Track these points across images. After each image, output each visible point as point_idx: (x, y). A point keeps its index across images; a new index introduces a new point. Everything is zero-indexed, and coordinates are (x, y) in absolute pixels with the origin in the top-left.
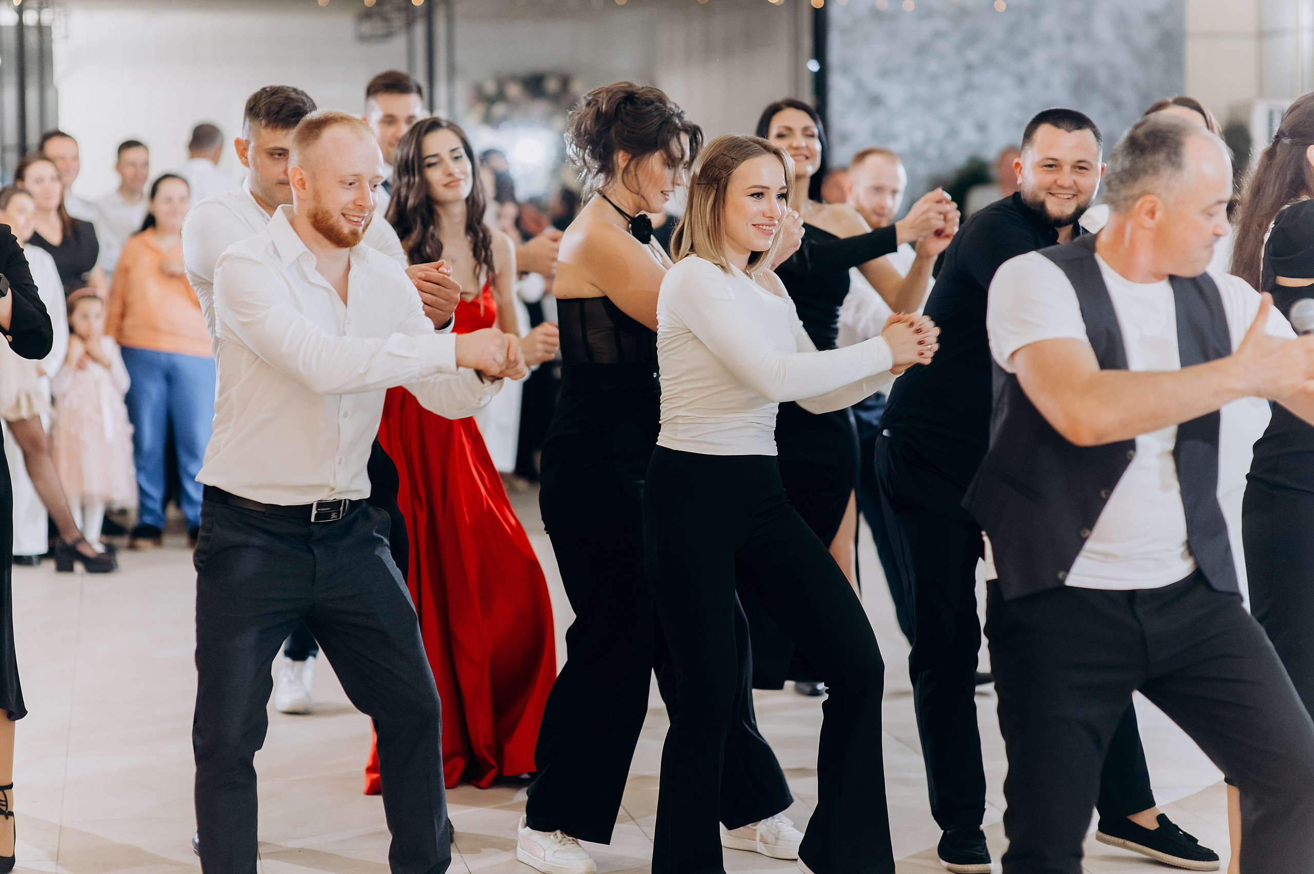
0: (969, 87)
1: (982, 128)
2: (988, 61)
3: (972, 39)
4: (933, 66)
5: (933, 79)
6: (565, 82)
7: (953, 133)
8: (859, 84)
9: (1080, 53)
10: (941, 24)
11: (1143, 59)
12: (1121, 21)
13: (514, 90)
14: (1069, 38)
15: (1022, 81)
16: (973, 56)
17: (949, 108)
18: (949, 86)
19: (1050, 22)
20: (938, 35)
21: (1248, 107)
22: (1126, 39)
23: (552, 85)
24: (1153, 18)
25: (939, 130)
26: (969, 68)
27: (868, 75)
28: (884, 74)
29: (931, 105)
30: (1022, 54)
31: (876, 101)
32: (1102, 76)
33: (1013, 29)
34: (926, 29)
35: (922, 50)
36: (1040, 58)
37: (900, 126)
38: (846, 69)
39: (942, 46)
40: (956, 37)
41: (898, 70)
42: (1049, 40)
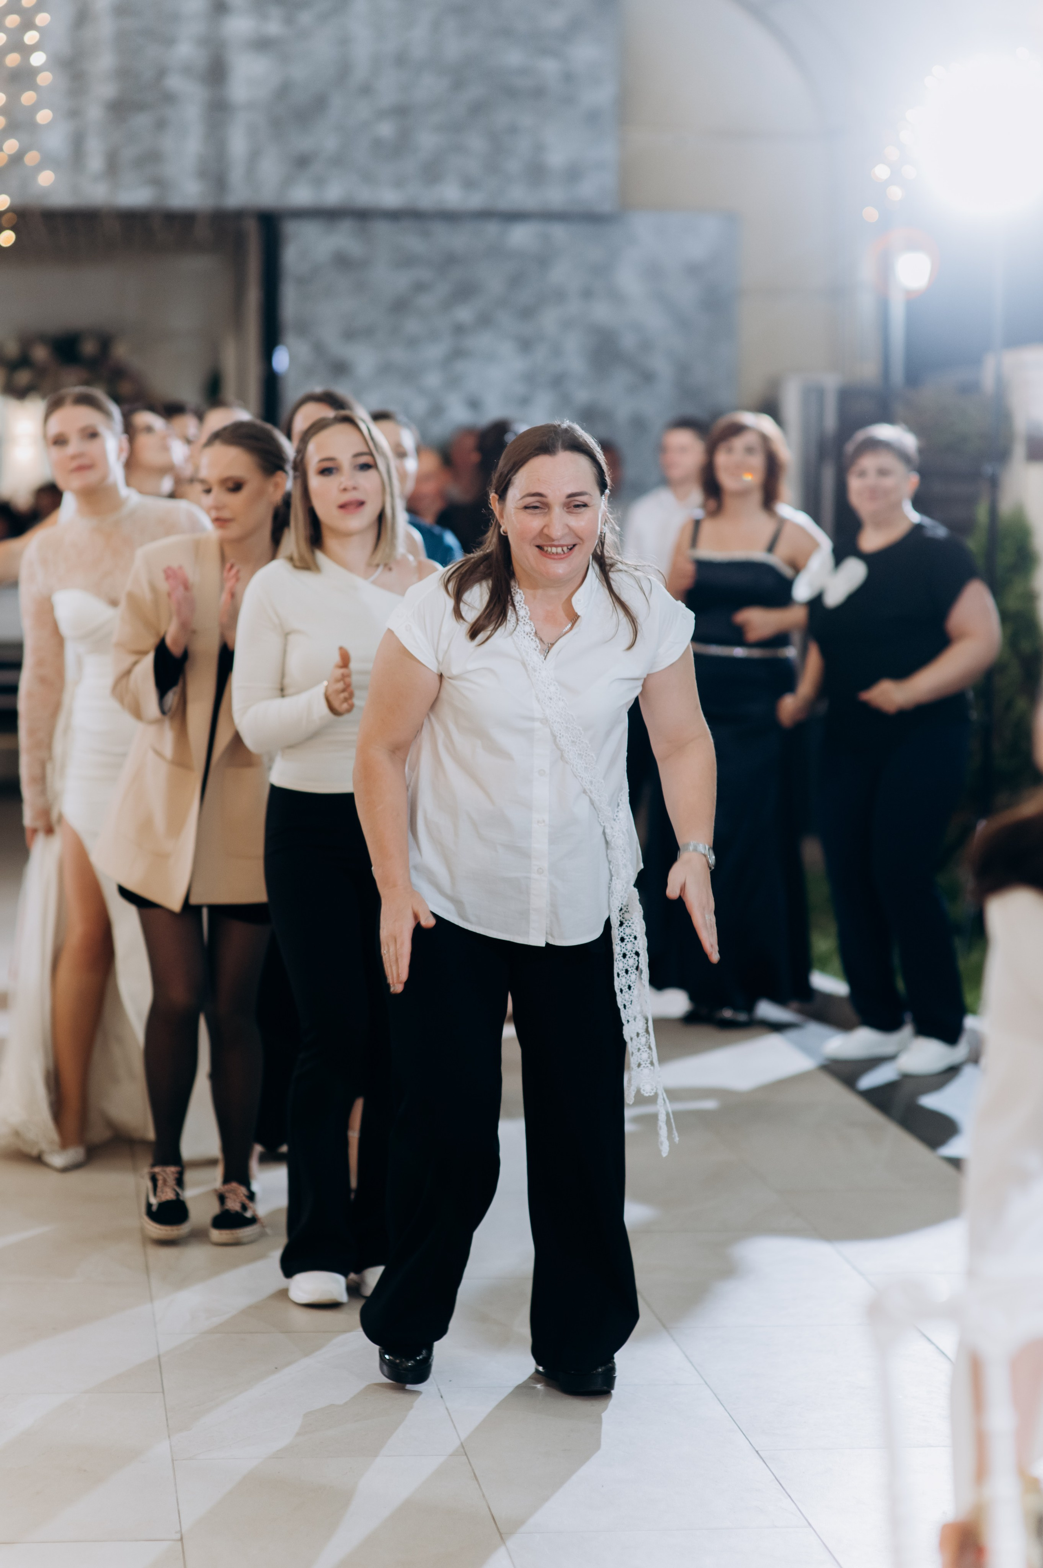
0: (457, 354)
1: (474, 404)
2: (485, 321)
3: (464, 292)
4: (412, 326)
5: (412, 343)
6: (106, 342)
8: (319, 348)
9: (601, 312)
10: (423, 273)
11: (684, 324)
12: (653, 272)
13: (40, 353)
14: (587, 294)
15: (525, 345)
16: (464, 314)
17: (433, 380)
18: (435, 351)
20: (420, 287)
21: (780, 381)
22: (659, 296)
23: (89, 348)
24: (694, 270)
26: (459, 330)
27: (331, 336)
28: (350, 335)
29: (408, 375)
30: (527, 313)
32: (628, 342)
33: (516, 281)
34: (404, 280)
35: (400, 306)
36: (549, 319)
38: (304, 329)
39: (425, 301)
40: (442, 289)
41: (369, 332)
42: (561, 295)
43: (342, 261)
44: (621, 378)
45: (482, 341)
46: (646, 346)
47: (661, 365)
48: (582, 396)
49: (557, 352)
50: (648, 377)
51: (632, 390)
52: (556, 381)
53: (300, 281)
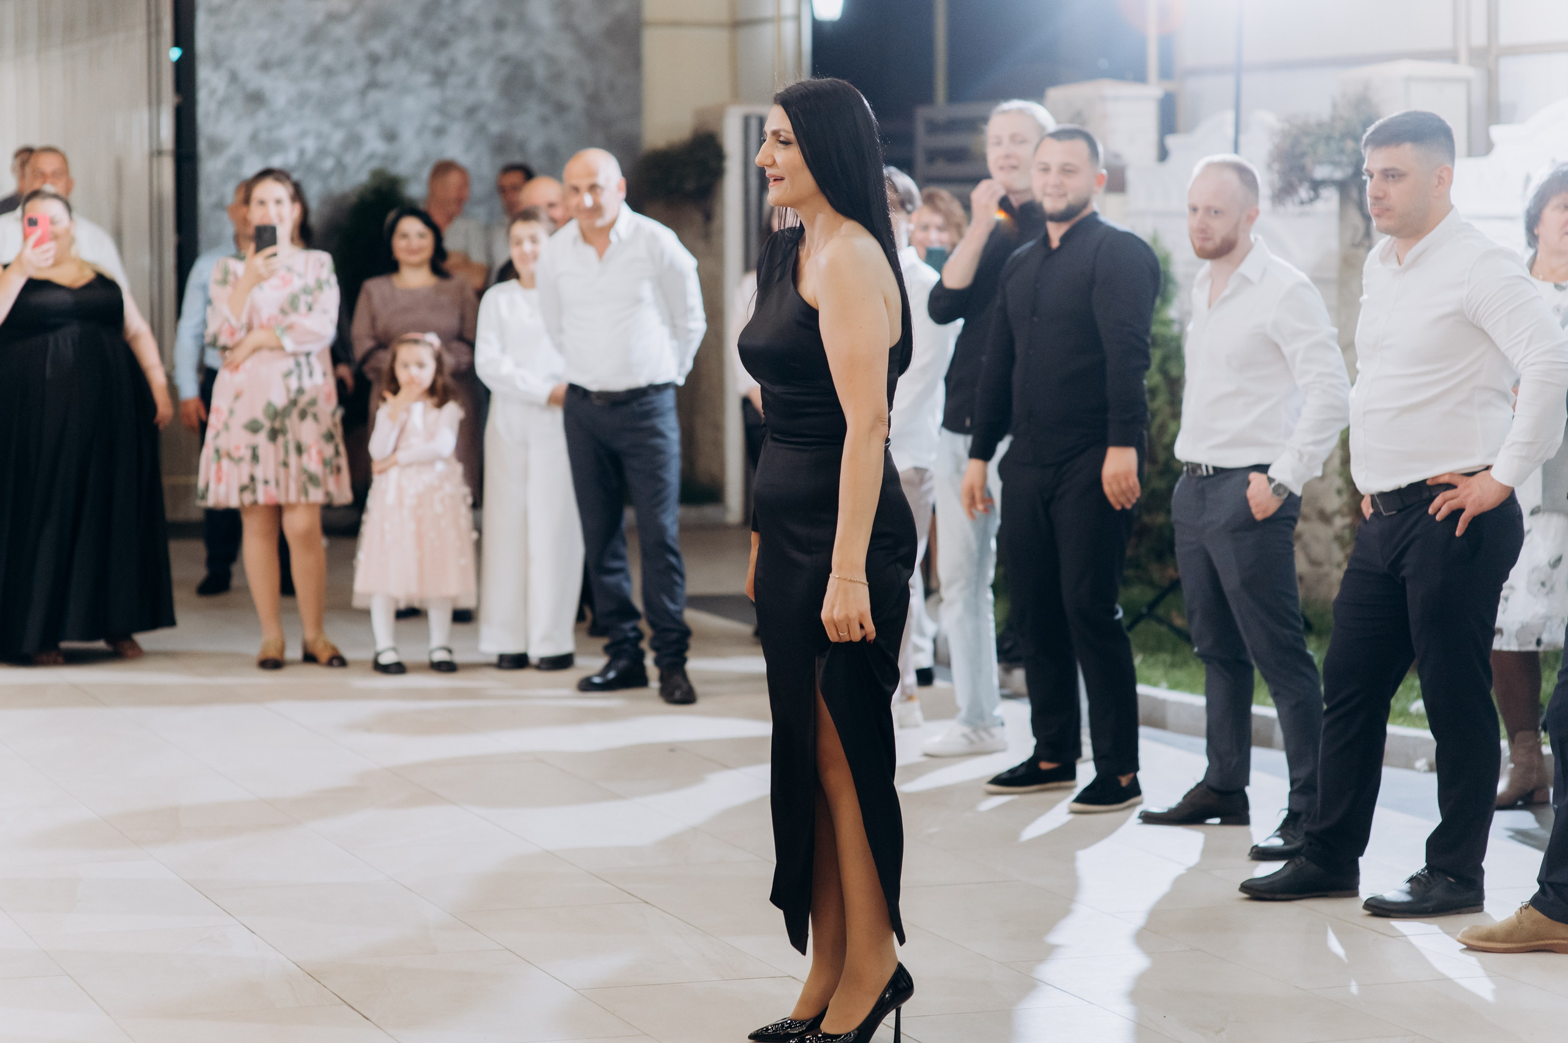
0: (373, 84)
1: (390, 136)
2: (398, 51)
3: (378, 22)
4: (328, 57)
5: (329, 72)
7: (354, 141)
8: (234, 77)
9: (513, 43)
11: (589, 50)
14: (499, 25)
15: (440, 77)
16: (378, 45)
18: (351, 82)
20: (334, 17)
21: (719, 113)
22: (568, 26)
25: (338, 137)
26: (374, 60)
27: (246, 67)
28: (265, 66)
29: (327, 106)
30: (440, 44)
31: (256, 99)
32: (540, 72)
34: (317, 10)
35: (314, 36)
36: (462, 48)
37: (287, 132)
39: (339, 30)
40: (357, 19)
41: (284, 62)
42: (472, 25)
44: (534, 109)
45: (398, 71)
46: (557, 77)
47: (571, 95)
48: (495, 127)
49: (471, 83)
50: (561, 108)
51: (544, 121)
52: (471, 112)
53: (213, 11)
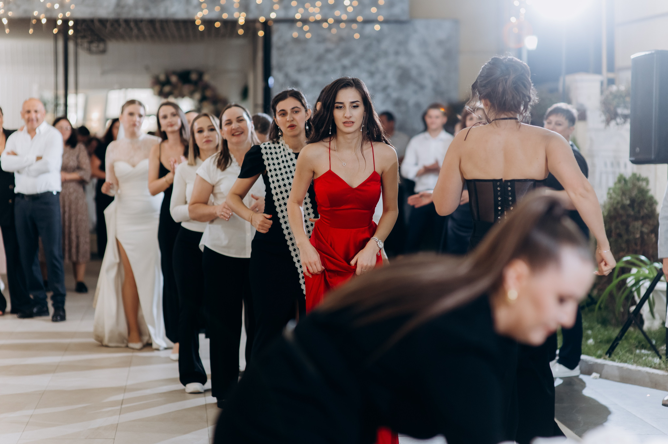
2: (354, 64)
3: (346, 53)
4: (325, 67)
6: (201, 74)
8: (287, 76)
9: (403, 60)
10: (330, 45)
11: (435, 63)
12: (424, 44)
13: (174, 79)
14: (397, 53)
16: (346, 62)
19: (385, 45)
20: (328, 51)
22: (426, 54)
23: (194, 77)
24: (440, 43)
26: (344, 68)
27: (291, 71)
28: (299, 70)
30: (372, 61)
31: (296, 84)
32: (414, 73)
33: (367, 48)
34: (321, 48)
35: (320, 58)
36: (381, 63)
38: (280, 68)
39: (330, 56)
40: (338, 52)
41: (307, 69)
42: (386, 54)
43: (297, 41)
44: (411, 87)
46: (421, 74)
47: (427, 82)
48: (395, 95)
49: (384, 77)
50: (422, 87)
51: (415, 92)
52: (385, 89)
53: (279, 49)
